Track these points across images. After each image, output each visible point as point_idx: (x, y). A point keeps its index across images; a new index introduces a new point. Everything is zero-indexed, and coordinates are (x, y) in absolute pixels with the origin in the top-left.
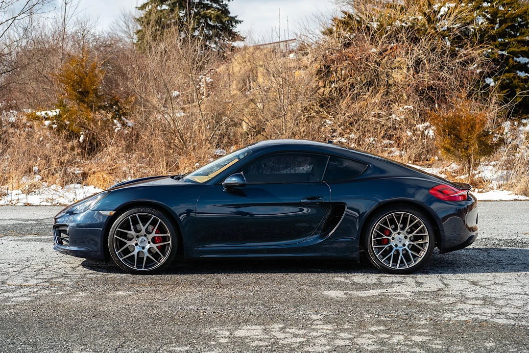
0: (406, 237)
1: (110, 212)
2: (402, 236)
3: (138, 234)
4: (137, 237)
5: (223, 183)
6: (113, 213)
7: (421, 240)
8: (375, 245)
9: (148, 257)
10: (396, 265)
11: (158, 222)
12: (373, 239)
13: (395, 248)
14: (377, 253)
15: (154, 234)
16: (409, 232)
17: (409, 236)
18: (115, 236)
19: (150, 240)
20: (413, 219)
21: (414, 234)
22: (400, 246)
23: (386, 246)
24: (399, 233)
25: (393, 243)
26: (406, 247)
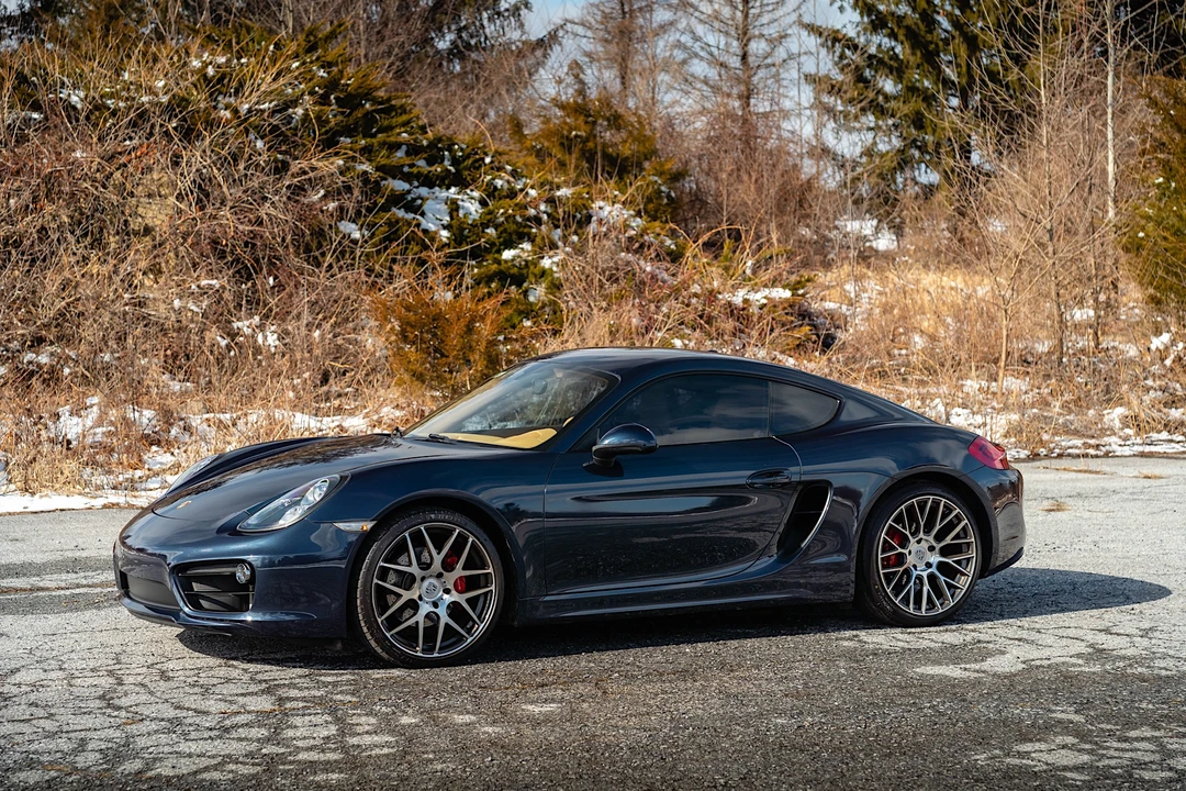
0: (931, 548)
1: (362, 524)
3: (424, 573)
4: (423, 579)
5: (594, 448)
6: (368, 526)
7: (961, 552)
8: (884, 568)
9: (447, 624)
10: (920, 609)
11: (467, 542)
12: (880, 557)
13: (915, 573)
14: (888, 585)
15: (459, 572)
16: (939, 538)
17: (938, 546)
18: (375, 581)
19: (451, 586)
20: (948, 510)
21: (948, 540)
22: (921, 566)
23: (901, 569)
24: (919, 542)
25: (910, 560)
26: (933, 569)
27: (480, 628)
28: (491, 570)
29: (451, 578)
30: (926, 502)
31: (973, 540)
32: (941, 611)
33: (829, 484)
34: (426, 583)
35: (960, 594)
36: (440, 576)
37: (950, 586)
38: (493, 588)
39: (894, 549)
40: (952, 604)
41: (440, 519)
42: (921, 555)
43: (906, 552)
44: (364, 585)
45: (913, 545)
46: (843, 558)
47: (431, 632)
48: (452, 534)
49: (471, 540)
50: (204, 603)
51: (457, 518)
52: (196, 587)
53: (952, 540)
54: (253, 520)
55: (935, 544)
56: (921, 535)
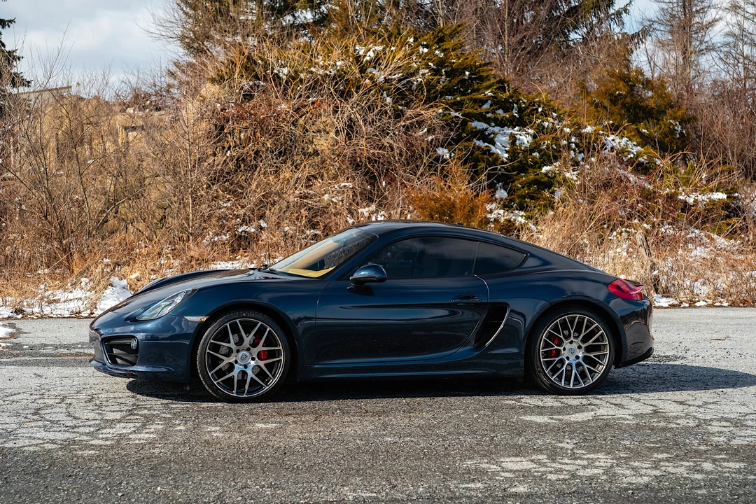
0: (580, 347)
1: (200, 317)
2: (575, 346)
3: (238, 348)
4: (238, 351)
5: (351, 278)
6: (204, 319)
7: (600, 350)
8: (544, 358)
9: (252, 378)
10: (569, 384)
11: (266, 330)
12: (541, 351)
13: (567, 362)
14: (547, 368)
15: (260, 348)
16: (584, 340)
17: (584, 346)
18: (208, 351)
19: (255, 356)
20: (590, 324)
21: (590, 342)
22: (572, 358)
23: (557, 359)
24: (571, 342)
25: (564, 354)
26: (580, 360)
27: (273, 382)
28: (281, 348)
29: (255, 351)
30: (575, 318)
31: (607, 343)
32: (583, 386)
33: (507, 305)
34: (241, 354)
35: (597, 377)
36: (248, 350)
37: (591, 372)
38: (282, 358)
39: (553, 346)
40: (591, 382)
41: (249, 316)
42: (572, 351)
43: (561, 348)
44: (201, 353)
45: (566, 344)
46: (515, 350)
47: (242, 383)
48: (256, 325)
49: (268, 329)
50: (119, 361)
51: (260, 315)
52: (115, 351)
53: (593, 342)
54: (146, 313)
55: (581, 345)
56: (572, 339)
